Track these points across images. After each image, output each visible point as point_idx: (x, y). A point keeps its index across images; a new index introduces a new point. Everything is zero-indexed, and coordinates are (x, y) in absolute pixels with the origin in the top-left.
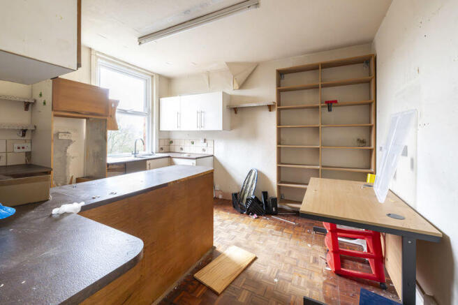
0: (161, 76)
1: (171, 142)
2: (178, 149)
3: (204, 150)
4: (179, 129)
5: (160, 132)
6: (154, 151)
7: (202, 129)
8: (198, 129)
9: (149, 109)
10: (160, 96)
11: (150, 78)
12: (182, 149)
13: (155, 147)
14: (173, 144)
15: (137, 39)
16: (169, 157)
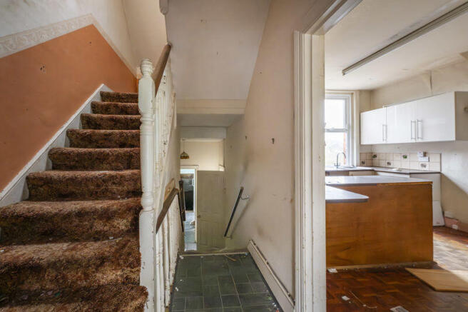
0: (361, 92)
1: (375, 156)
2: (383, 163)
3: (423, 166)
4: (384, 142)
5: (361, 146)
6: (355, 165)
7: (420, 141)
8: (413, 141)
9: (349, 125)
10: (361, 111)
11: (350, 96)
12: (389, 164)
13: (356, 160)
14: (377, 158)
15: (341, 71)
16: (373, 170)
